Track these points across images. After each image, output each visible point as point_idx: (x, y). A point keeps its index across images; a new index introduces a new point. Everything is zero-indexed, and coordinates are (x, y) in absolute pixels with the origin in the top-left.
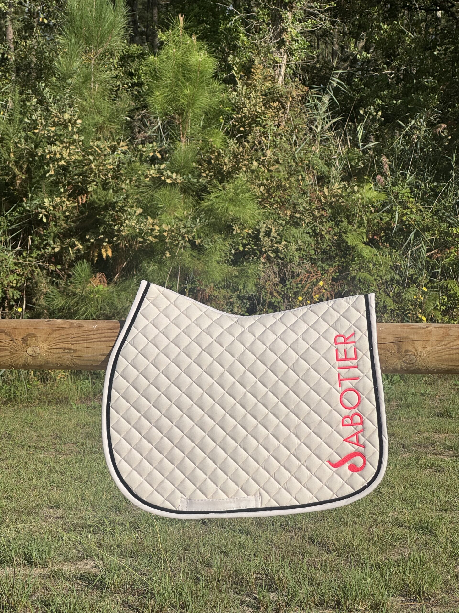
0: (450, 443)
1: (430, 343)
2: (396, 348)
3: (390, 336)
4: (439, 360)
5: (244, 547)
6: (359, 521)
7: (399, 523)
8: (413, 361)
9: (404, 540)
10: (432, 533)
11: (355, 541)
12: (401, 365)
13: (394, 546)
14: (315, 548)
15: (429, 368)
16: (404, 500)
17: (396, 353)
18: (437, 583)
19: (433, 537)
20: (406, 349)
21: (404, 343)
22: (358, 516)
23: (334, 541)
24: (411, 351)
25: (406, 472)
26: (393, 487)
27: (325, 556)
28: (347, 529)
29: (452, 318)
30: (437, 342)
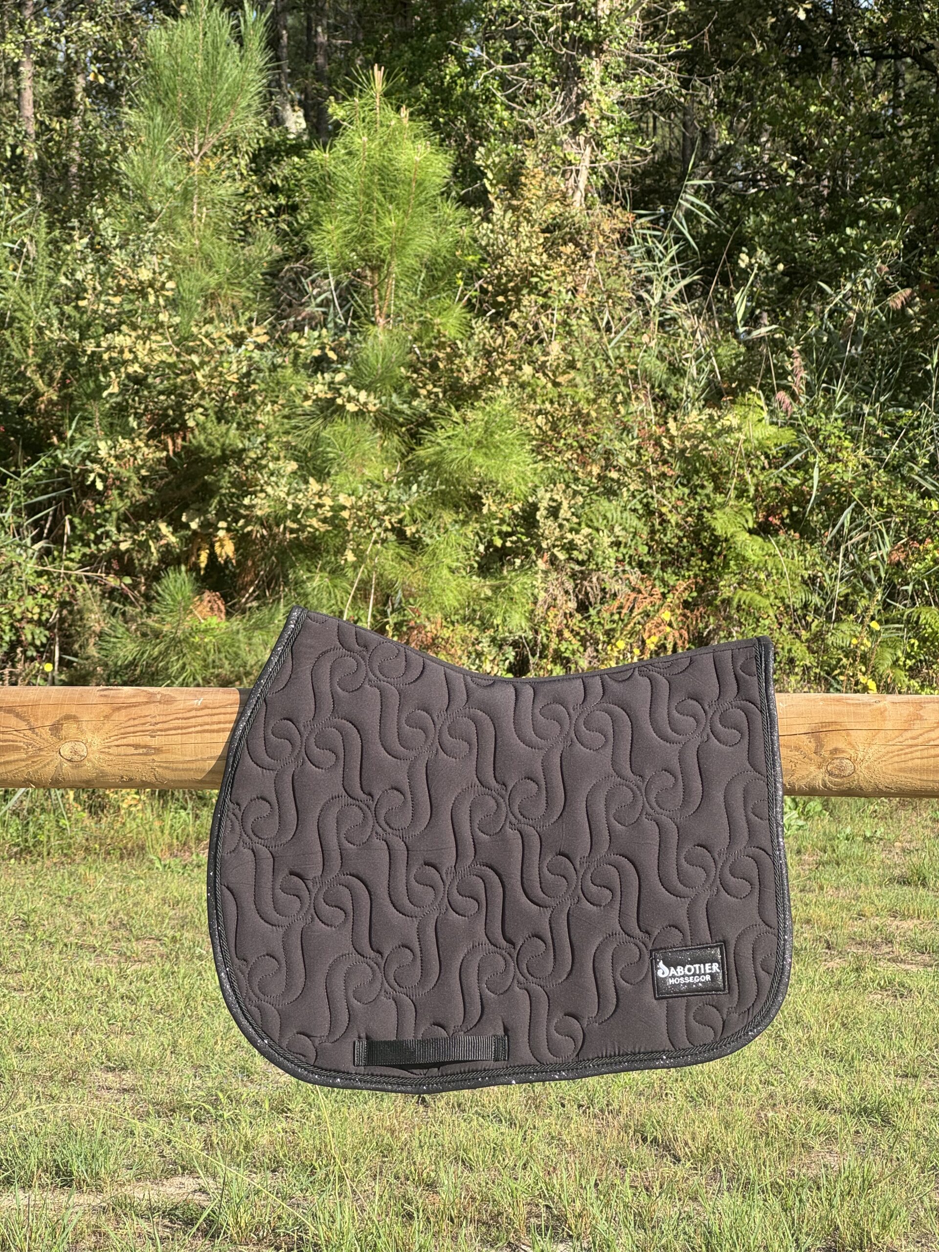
0: (923, 939)
1: (882, 734)
2: (813, 745)
3: (800, 721)
4: (902, 770)
5: (503, 1150)
6: (739, 1097)
7: (820, 1103)
8: (847, 773)
9: (831, 1136)
10: (886, 1122)
11: (731, 1139)
12: (823, 780)
13: (809, 1149)
14: (645, 1152)
15: (881, 787)
16: (829, 1054)
17: (813, 756)
18: (896, 1225)
19: (888, 1131)
20: (835, 746)
21: (830, 734)
22: (735, 1088)
23: (688, 1137)
24: (843, 752)
25: (835, 997)
26: (808, 1028)
27: (668, 1169)
28: (713, 1113)
29: (927, 683)
30: (897, 733)
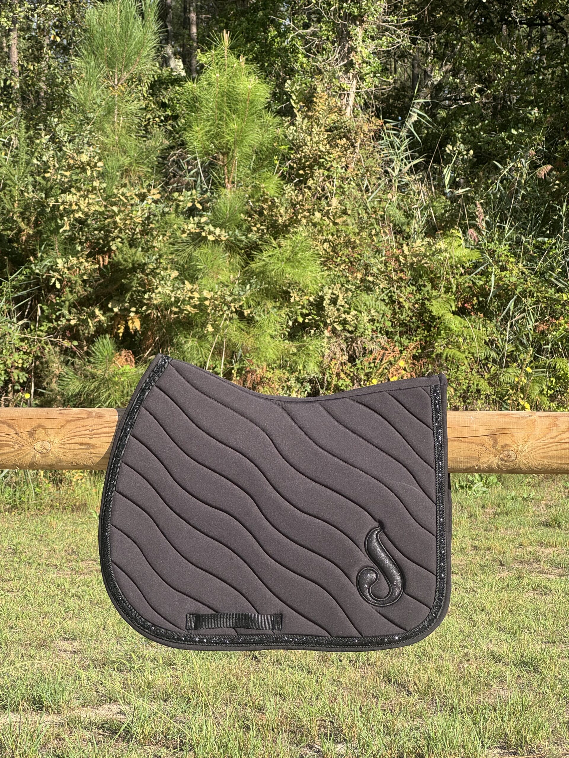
0: (558, 559)
1: (533, 436)
2: (491, 442)
3: (484, 428)
4: (545, 457)
5: (304, 688)
6: (447, 655)
7: (496, 658)
8: (512, 459)
9: (503, 679)
10: (536, 670)
11: (442, 681)
12: (498, 464)
13: (489, 687)
14: (391, 689)
15: (532, 467)
16: (501, 629)
17: (491, 449)
18: (542, 733)
20: (504, 443)
21: (501, 436)
22: (445, 649)
23: (416, 680)
24: (509, 446)
25: (505, 595)
26: (489, 613)
27: (405, 699)
28: (431, 665)
29: (561, 405)
30: (542, 435)
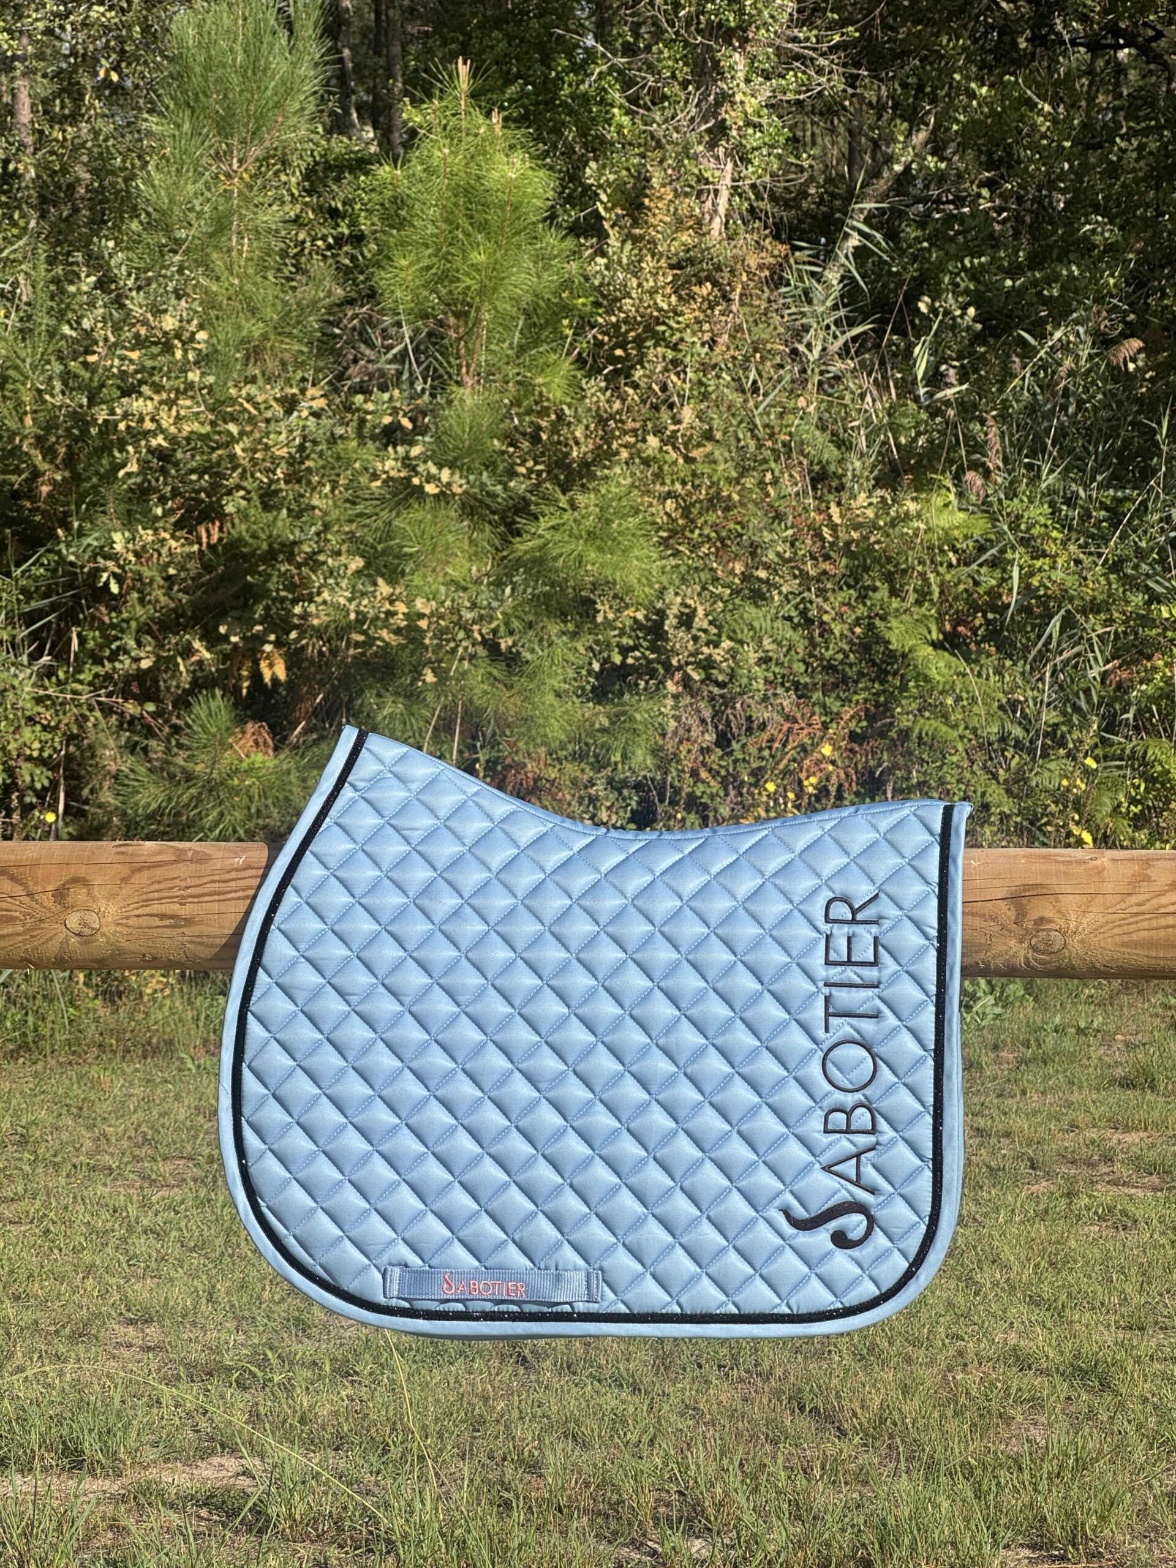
0: (1152, 1155)
1: (1099, 899)
2: (1012, 914)
3: (997, 883)
4: (1124, 944)
5: (624, 1422)
6: (920, 1355)
7: (1022, 1362)
8: (1056, 948)
9: (1036, 1403)
10: (1105, 1385)
11: (911, 1407)
12: (1026, 957)
13: (1008, 1420)
14: (804, 1424)
15: (1098, 965)
16: (1034, 1301)
17: (1013, 927)
18: (1118, 1515)
20: (1040, 914)
21: (1034, 900)
22: (916, 1343)
23: (856, 1406)
24: (1051, 921)
25: (1041, 1230)
26: (1007, 1267)
27: (832, 1446)
28: (888, 1375)
29: (1157, 836)
30: (1118, 898)
